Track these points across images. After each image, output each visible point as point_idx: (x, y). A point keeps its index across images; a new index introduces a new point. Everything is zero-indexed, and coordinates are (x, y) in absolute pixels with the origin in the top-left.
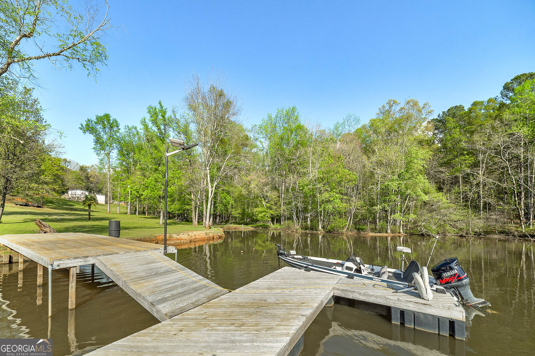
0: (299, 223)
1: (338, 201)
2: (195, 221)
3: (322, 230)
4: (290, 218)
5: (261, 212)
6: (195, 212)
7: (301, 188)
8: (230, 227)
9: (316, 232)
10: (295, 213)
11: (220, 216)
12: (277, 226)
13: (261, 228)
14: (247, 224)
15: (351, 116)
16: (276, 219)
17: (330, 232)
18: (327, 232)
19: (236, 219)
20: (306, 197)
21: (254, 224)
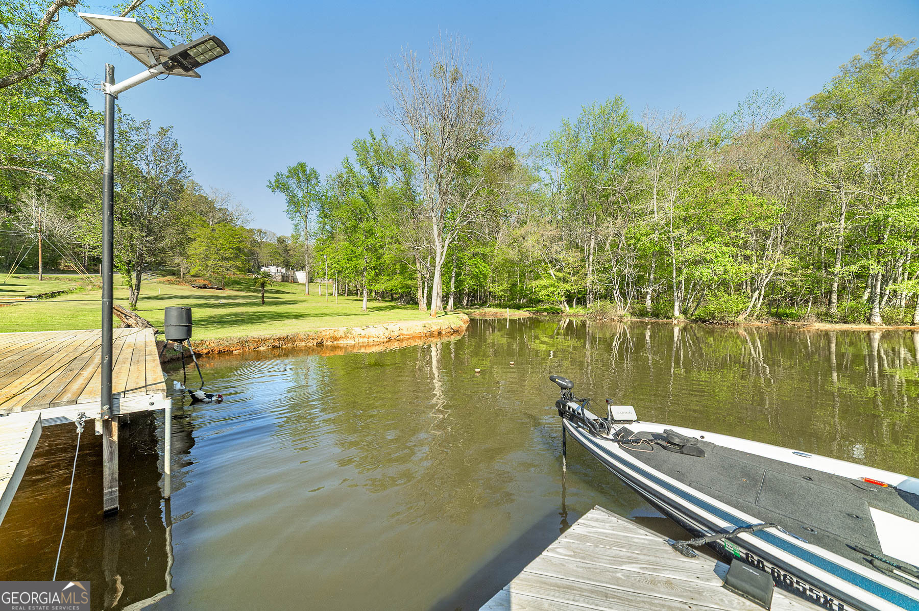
0: (626, 304)
1: (726, 260)
2: (423, 304)
3: (682, 317)
4: (607, 296)
5: (547, 287)
6: (423, 289)
7: (632, 242)
8: (485, 313)
9: (666, 320)
10: (617, 288)
11: (469, 294)
12: (580, 310)
13: (545, 314)
14: (519, 307)
15: (759, 95)
16: (577, 298)
17: (701, 320)
18: (695, 321)
19: (500, 300)
20: (643, 257)
21: (532, 307)
